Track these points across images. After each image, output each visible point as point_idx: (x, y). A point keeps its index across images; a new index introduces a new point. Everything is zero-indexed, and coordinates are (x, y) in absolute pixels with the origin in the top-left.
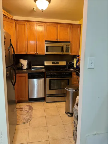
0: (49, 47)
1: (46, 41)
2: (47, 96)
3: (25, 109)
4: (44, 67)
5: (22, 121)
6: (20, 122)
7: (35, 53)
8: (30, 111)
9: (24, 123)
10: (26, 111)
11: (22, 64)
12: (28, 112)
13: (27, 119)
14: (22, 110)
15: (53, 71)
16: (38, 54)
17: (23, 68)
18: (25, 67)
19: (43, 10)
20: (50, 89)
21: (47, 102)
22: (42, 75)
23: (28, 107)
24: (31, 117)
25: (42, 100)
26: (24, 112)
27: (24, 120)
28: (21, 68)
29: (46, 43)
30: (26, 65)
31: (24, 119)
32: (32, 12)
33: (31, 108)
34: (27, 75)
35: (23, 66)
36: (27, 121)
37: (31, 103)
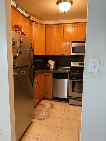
0: (75, 48)
1: (73, 42)
2: (70, 98)
3: (47, 107)
4: (70, 67)
5: (40, 116)
6: (38, 117)
7: (62, 54)
8: (50, 109)
9: (41, 119)
10: (47, 108)
11: (49, 64)
12: (48, 110)
13: (45, 116)
14: (44, 107)
15: (78, 72)
16: (64, 55)
17: (50, 68)
18: (52, 67)
19: (65, 12)
20: (73, 91)
21: (70, 104)
22: (65, 76)
23: (50, 105)
24: (49, 115)
25: (65, 101)
26: (45, 109)
27: (42, 117)
28: (49, 68)
29: (72, 44)
30: (53, 66)
31: (43, 115)
32: (58, 15)
33: (52, 106)
34: (51, 75)
35: (50, 66)
36: (44, 118)
37: (54, 102)
